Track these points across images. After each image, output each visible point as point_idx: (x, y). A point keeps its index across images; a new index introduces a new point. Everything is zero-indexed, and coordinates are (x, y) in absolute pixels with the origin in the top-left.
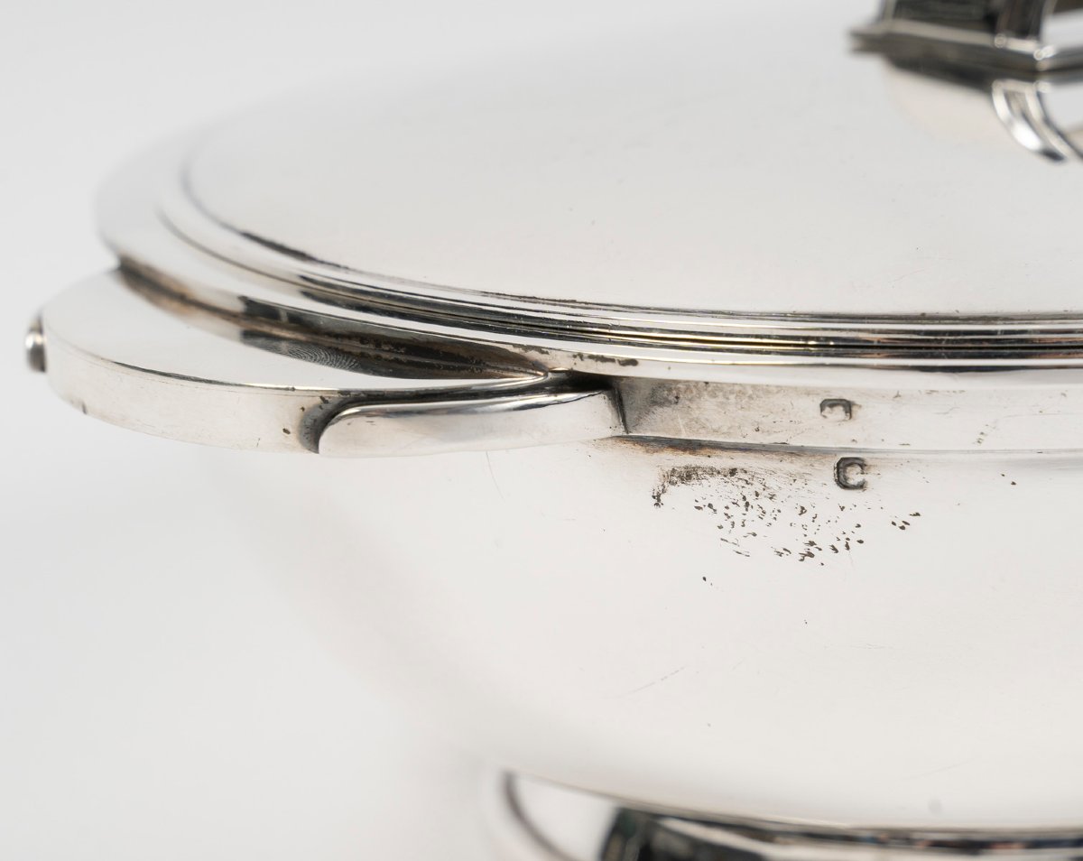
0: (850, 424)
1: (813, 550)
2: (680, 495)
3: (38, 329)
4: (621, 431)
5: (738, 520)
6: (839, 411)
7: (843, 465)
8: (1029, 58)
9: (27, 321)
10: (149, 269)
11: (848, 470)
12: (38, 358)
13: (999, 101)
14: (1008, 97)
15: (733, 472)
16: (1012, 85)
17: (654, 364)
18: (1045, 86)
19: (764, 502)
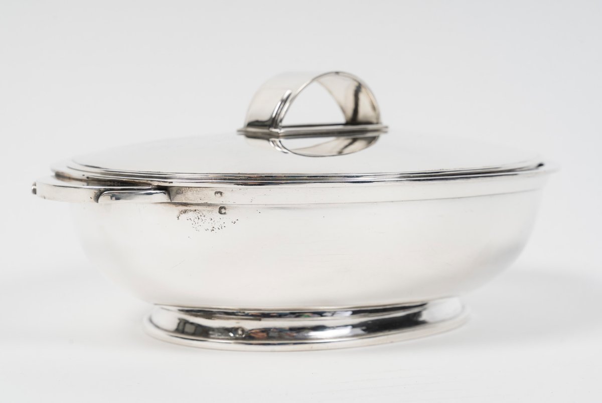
0: (221, 198)
1: (214, 229)
2: (183, 216)
3: (35, 185)
4: (169, 201)
5: (196, 222)
6: (219, 194)
7: (221, 208)
8: (278, 133)
9: (33, 183)
10: (62, 173)
11: (222, 209)
12: (34, 191)
13: (271, 143)
14: (273, 142)
15: (195, 211)
16: (273, 139)
17: (176, 183)
18: (282, 140)
19: (203, 217)
